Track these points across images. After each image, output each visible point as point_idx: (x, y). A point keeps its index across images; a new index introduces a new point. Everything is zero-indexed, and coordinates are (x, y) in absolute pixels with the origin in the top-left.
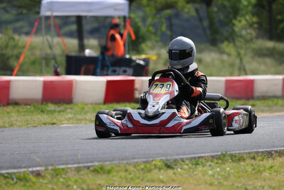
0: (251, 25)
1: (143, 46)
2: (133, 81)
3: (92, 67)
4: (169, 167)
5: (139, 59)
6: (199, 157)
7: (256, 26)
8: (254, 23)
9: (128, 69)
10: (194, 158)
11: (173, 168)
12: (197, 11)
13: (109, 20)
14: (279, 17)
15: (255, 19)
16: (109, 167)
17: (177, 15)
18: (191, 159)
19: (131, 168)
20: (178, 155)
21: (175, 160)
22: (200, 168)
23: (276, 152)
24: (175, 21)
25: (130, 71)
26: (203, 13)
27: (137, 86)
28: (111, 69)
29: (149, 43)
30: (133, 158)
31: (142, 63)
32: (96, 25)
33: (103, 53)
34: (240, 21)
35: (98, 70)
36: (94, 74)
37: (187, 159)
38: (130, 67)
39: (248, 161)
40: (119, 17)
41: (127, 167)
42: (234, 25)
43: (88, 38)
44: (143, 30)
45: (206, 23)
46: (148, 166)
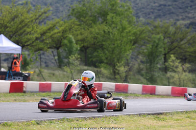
0: (77, 59)
1: (28, 67)
2: (23, 83)
3: (4, 76)
4: (38, 124)
5: (25, 73)
6: (52, 120)
7: (79, 59)
8: (78, 58)
9: (20, 77)
10: (50, 120)
11: (40, 124)
12: (52, 52)
13: (12, 55)
14: (90, 56)
15: (79, 57)
16: (10, 124)
17: (43, 54)
18: (49, 120)
19: (20, 124)
20: (42, 118)
21: (41, 121)
22: (53, 125)
23: (88, 117)
24: (42, 56)
25: (21, 78)
26: (55, 53)
27: (24, 85)
28: (13, 77)
29: (30, 66)
30: (22, 119)
31: (27, 75)
32: (7, 57)
33: (9, 70)
34: (72, 57)
35: (7, 78)
36: (5, 79)
37: (47, 120)
38: (21, 76)
39: (75, 122)
40: (17, 54)
41: (19, 123)
42: (69, 58)
43: (3, 63)
44: (28, 59)
45: (56, 58)
46: (28, 123)
